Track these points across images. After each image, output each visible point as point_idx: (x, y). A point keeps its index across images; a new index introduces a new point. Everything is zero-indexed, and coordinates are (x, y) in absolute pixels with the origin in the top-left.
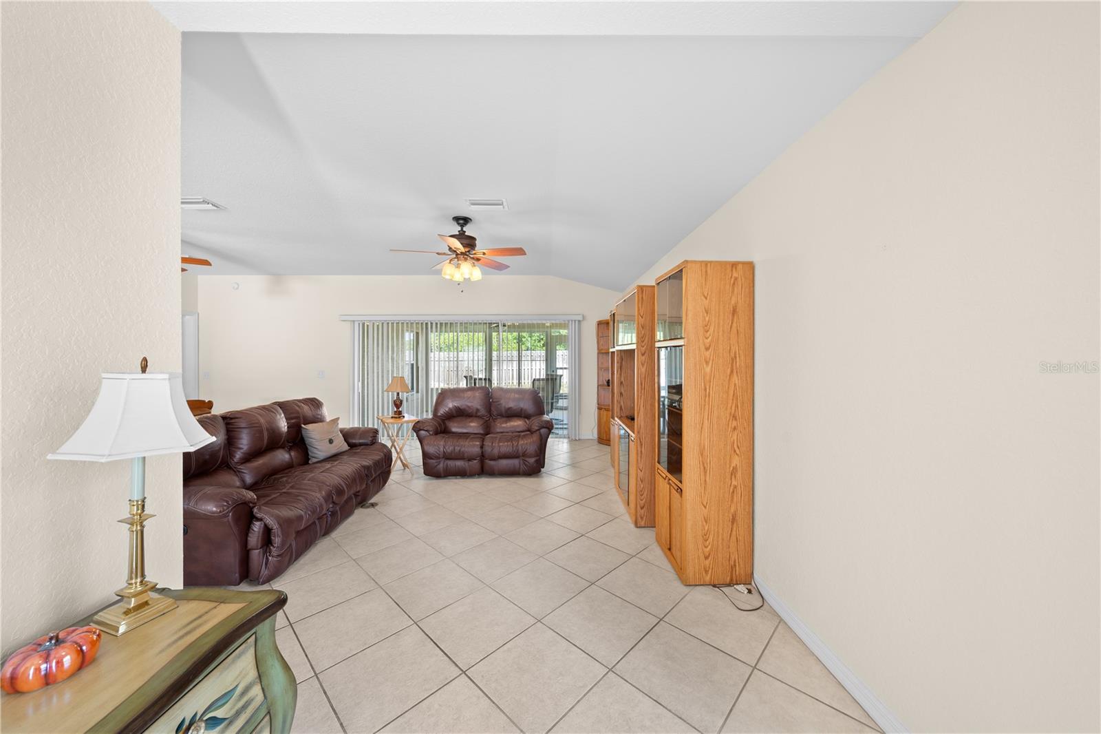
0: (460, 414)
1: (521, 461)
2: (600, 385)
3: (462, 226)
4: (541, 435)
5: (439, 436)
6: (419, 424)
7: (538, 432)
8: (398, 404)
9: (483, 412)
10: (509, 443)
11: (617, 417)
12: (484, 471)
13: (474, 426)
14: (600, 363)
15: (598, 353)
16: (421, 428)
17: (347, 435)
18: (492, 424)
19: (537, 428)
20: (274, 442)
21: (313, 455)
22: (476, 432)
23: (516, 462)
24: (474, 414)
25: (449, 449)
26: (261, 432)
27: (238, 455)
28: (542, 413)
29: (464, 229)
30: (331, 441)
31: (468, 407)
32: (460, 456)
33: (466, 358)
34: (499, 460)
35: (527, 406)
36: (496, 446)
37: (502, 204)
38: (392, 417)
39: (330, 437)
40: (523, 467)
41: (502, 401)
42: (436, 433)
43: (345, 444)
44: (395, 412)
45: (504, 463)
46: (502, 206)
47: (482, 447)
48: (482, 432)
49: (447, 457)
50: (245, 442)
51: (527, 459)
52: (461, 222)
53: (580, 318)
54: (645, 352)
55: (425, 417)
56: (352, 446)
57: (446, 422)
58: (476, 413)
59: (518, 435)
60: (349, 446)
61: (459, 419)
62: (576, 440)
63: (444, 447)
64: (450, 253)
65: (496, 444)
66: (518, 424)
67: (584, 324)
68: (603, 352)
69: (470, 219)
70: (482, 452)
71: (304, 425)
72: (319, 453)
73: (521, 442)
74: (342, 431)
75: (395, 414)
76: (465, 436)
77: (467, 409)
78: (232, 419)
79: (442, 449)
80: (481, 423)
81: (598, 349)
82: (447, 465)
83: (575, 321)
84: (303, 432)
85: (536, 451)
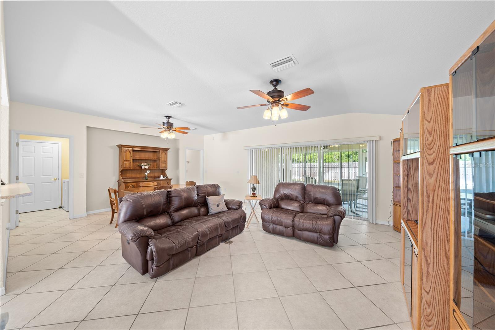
0: (288, 198)
1: (319, 236)
2: (396, 187)
3: (275, 86)
4: (334, 221)
5: (271, 210)
6: (263, 202)
7: (332, 218)
8: (254, 189)
9: (300, 198)
10: (310, 222)
11: (403, 220)
12: (294, 236)
13: (294, 207)
14: (395, 170)
15: (394, 163)
16: (263, 204)
17: (227, 203)
18: (305, 206)
19: (332, 215)
20: (189, 204)
21: (210, 212)
22: (295, 210)
23: (315, 235)
24: (295, 199)
25: (274, 218)
26: (181, 199)
27: (172, 208)
28: (340, 204)
29: (277, 88)
30: (218, 206)
31: (291, 194)
32: (280, 224)
33: (316, 166)
34: (304, 231)
35: (330, 198)
36: (302, 222)
37: (291, 60)
38: (251, 196)
39: (218, 203)
40: (320, 240)
41: (312, 193)
42: (271, 208)
43: (226, 207)
44: (252, 193)
45: (307, 234)
46: (292, 62)
47: (293, 221)
48: (299, 210)
49: (274, 223)
50: (176, 203)
51: (323, 236)
52: (274, 83)
53: (377, 138)
54: (434, 161)
55: (267, 197)
56: (229, 209)
57: (280, 202)
58: (296, 198)
59: (319, 217)
60: (228, 208)
61: (286, 201)
62: (373, 223)
63: (272, 217)
64: (268, 103)
65: (301, 221)
66: (321, 209)
67: (381, 143)
68: (396, 162)
69: (280, 81)
70: (293, 224)
71: (208, 196)
72: (212, 211)
73: (319, 223)
74: (225, 201)
75: (252, 195)
76: (287, 211)
77: (291, 195)
78: (172, 192)
79: (270, 218)
80: (298, 205)
81: (394, 160)
82: (274, 226)
83: (373, 141)
84: (207, 200)
85: (329, 232)
